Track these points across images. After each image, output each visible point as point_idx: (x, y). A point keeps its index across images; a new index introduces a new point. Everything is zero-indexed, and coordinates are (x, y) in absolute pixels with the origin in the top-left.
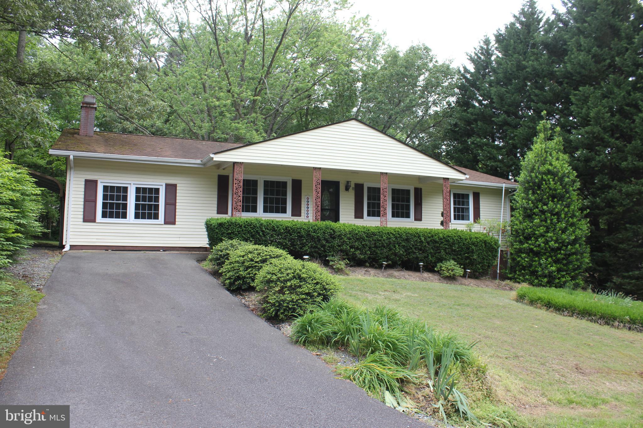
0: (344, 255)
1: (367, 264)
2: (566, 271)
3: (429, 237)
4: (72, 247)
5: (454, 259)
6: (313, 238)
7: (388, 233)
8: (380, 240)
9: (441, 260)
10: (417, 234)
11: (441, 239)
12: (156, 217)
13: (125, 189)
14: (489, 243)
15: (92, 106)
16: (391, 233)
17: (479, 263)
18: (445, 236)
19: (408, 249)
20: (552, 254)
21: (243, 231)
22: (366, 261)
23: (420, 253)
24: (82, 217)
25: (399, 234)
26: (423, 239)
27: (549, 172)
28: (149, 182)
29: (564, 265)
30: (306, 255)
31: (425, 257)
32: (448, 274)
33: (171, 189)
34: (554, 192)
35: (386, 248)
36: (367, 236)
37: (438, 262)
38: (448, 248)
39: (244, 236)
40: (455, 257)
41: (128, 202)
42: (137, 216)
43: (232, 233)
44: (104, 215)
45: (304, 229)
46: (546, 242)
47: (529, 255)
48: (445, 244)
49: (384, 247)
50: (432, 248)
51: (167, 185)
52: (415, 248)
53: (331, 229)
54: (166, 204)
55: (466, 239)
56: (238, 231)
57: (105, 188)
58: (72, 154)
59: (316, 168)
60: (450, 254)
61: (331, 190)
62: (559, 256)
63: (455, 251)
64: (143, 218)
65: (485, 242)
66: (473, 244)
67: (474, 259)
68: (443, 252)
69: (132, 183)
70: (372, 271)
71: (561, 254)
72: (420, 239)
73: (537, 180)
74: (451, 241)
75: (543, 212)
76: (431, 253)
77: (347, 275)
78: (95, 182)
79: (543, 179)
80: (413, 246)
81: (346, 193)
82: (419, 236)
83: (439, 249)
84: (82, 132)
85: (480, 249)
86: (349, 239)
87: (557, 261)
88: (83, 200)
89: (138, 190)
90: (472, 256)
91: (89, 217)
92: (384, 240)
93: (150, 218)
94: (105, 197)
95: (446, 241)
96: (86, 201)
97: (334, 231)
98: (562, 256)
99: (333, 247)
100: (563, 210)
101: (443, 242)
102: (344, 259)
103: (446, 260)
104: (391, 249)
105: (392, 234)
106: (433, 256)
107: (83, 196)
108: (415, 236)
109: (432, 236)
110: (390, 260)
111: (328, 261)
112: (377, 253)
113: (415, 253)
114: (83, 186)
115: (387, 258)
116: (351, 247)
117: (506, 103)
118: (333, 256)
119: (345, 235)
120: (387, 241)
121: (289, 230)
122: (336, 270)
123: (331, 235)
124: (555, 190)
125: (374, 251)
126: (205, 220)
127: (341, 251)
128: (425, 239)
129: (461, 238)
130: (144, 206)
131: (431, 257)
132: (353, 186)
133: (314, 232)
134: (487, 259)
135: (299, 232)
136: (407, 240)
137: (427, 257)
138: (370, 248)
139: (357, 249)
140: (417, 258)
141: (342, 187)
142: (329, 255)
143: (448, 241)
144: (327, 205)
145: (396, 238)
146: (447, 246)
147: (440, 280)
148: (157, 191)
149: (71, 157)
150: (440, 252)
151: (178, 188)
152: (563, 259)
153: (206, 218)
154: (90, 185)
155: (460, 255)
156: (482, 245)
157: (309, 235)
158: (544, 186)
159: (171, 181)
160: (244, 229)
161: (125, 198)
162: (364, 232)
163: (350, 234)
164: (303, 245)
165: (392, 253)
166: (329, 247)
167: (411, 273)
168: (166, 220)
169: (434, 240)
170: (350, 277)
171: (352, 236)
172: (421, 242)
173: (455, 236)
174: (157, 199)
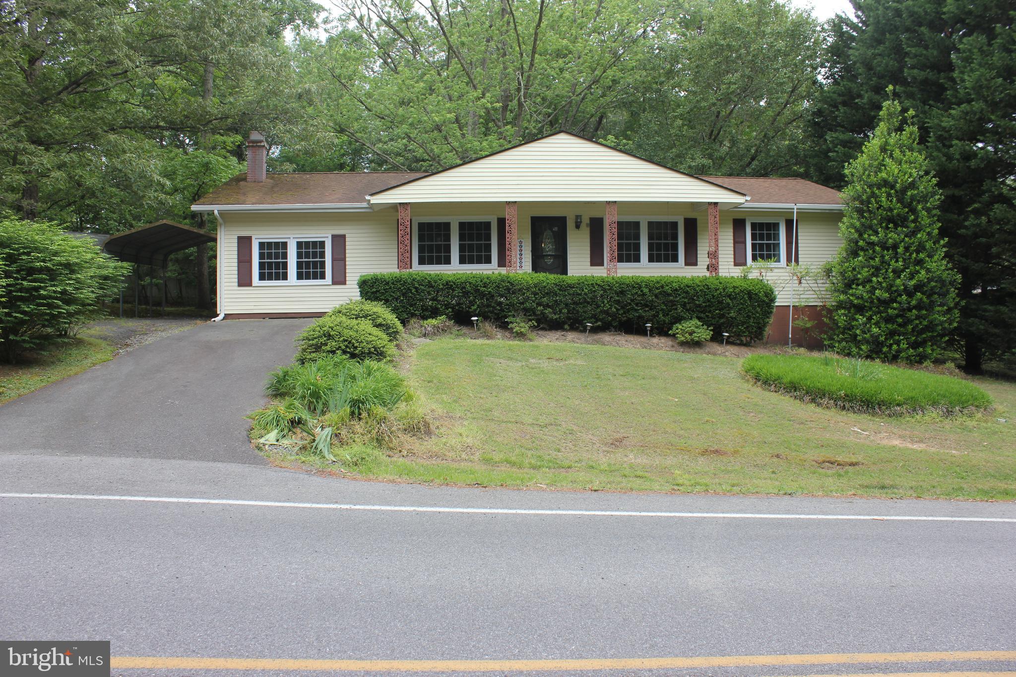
0: (529, 316)
1: (566, 327)
2: (904, 334)
3: (657, 289)
4: (227, 316)
5: (699, 318)
6: (483, 295)
7: (592, 284)
8: (580, 295)
9: (679, 320)
10: (638, 284)
11: (676, 290)
12: (323, 277)
13: (285, 245)
14: (756, 294)
15: (259, 144)
16: (596, 284)
17: (743, 323)
18: (682, 286)
19: (626, 305)
20: (881, 308)
21: (390, 288)
22: (564, 323)
23: (645, 311)
24: (236, 280)
25: (609, 286)
26: (646, 290)
27: (885, 183)
28: (311, 234)
29: (900, 325)
30: (475, 316)
31: (654, 316)
32: (683, 339)
33: (339, 241)
34: (889, 214)
35: (591, 305)
36: (560, 290)
37: (675, 323)
38: (689, 303)
39: (392, 294)
40: (702, 315)
41: (289, 260)
42: (300, 276)
43: (377, 291)
44: (262, 277)
45: (470, 283)
46: (872, 291)
47: (849, 312)
48: (683, 297)
49: (588, 303)
50: (663, 303)
51: (334, 237)
52: (637, 305)
53: (509, 282)
54: (333, 260)
55: (716, 290)
56: (384, 290)
57: (262, 245)
58: (216, 209)
59: (509, 202)
60: (693, 311)
61: (556, 229)
62: (890, 311)
63: (699, 306)
64: (308, 278)
65: (749, 293)
66: (729, 296)
67: (731, 317)
68: (680, 309)
69: (292, 236)
70: (571, 335)
71: (895, 309)
72: (642, 291)
73: (864, 197)
74: (692, 292)
75: (872, 244)
76: (662, 310)
77: (531, 340)
78: (249, 239)
79: (873, 195)
80: (632, 300)
81: (577, 231)
82: (640, 288)
83: (675, 305)
84: (249, 177)
85: (742, 304)
86: (535, 294)
87: (889, 320)
88: (236, 261)
89: (299, 245)
90: (729, 314)
91: (244, 280)
92: (586, 294)
93: (315, 278)
94: (261, 256)
95: (684, 292)
96: (240, 262)
97: (512, 284)
98: (896, 312)
99: (512, 305)
100: (903, 240)
101: (679, 295)
102: (530, 320)
103: (685, 319)
104: (598, 306)
105: (599, 285)
106: (668, 315)
107: (236, 257)
108: (634, 287)
109: (662, 287)
110: (600, 320)
111: (508, 323)
112: (578, 311)
113: (636, 310)
114: (236, 245)
115: (595, 318)
116: (539, 304)
117: (874, 74)
118: (514, 316)
119: (528, 289)
120: (590, 295)
121: (452, 286)
122: (515, 335)
123: (508, 289)
124: (891, 210)
125: (574, 309)
126: (358, 278)
127: (526, 310)
128: (650, 291)
129: (709, 289)
130: (308, 263)
131: (663, 316)
132: (586, 220)
133: (485, 287)
134: (754, 318)
135: (464, 288)
136: (622, 293)
137: (658, 316)
138: (567, 305)
139: (548, 306)
140: (640, 317)
141: (570, 224)
142: (509, 316)
143: (687, 292)
144: (549, 251)
145: (605, 290)
146: (686, 300)
147: (673, 346)
148: (322, 244)
149: (216, 212)
150: (676, 309)
151: (347, 239)
152: (897, 316)
153: (359, 275)
154: (244, 243)
155: (710, 312)
156: (743, 297)
157: (477, 291)
158: (873, 205)
159: (339, 231)
160: (392, 286)
161: (285, 256)
162: (556, 284)
163: (535, 287)
164: (472, 303)
165: (601, 311)
166: (507, 305)
167: (631, 338)
168: (335, 280)
169: (664, 292)
170: (536, 343)
171: (539, 290)
172: (644, 294)
173: (699, 286)
174: (322, 255)
